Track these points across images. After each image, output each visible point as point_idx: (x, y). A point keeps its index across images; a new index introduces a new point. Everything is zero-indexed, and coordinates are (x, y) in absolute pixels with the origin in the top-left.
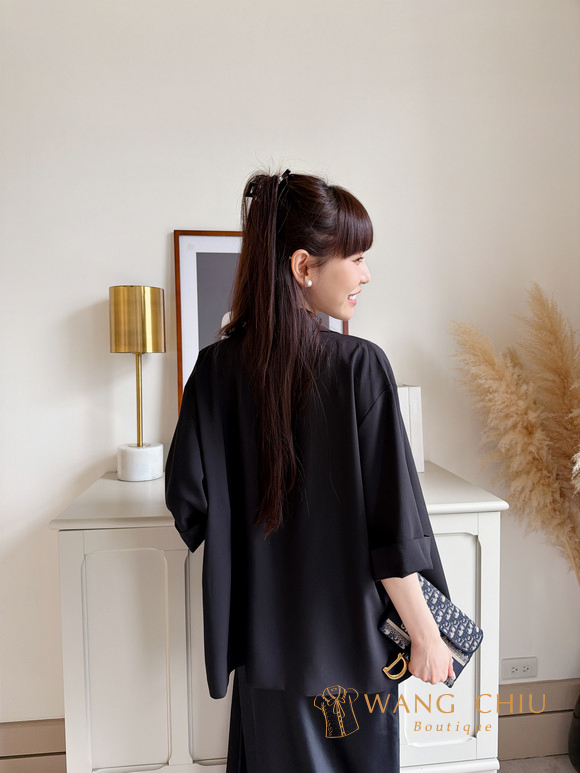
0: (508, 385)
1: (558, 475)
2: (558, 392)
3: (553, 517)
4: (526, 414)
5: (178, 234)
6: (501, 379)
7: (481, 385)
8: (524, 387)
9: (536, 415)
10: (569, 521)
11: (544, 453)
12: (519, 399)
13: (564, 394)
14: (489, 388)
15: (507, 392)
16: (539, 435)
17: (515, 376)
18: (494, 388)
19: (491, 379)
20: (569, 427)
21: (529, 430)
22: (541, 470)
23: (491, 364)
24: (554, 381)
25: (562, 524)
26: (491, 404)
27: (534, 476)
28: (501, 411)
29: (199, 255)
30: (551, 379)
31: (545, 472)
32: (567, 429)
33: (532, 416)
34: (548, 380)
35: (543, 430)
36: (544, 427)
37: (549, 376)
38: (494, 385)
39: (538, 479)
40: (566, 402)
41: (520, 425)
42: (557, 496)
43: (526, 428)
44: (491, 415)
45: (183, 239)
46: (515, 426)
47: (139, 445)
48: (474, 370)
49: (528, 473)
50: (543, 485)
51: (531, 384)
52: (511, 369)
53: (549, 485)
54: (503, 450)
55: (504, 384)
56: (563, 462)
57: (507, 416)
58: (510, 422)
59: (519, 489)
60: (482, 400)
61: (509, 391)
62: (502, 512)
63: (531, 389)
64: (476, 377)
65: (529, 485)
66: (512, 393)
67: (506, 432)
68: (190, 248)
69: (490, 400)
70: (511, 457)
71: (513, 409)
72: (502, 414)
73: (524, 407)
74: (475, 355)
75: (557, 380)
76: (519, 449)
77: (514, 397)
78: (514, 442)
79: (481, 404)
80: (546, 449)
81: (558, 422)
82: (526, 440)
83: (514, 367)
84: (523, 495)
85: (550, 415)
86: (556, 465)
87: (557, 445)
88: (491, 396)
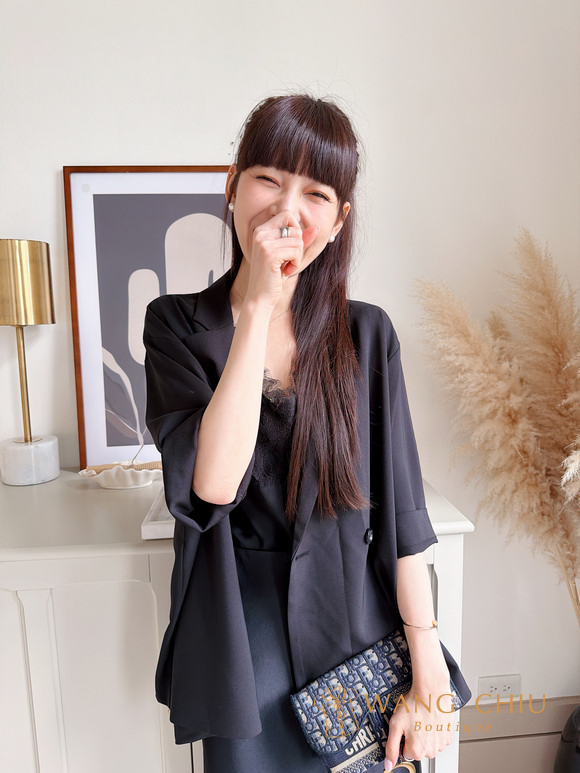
0: (485, 363)
1: (548, 470)
2: (551, 369)
3: (540, 523)
4: (508, 397)
5: (69, 171)
6: (477, 354)
7: (450, 362)
8: (506, 365)
9: (520, 399)
10: (560, 526)
11: (531, 446)
12: (500, 379)
13: (559, 371)
14: (461, 365)
15: (484, 371)
16: (524, 424)
17: (496, 350)
18: (467, 365)
19: (465, 355)
20: (564, 412)
21: (512, 418)
22: (527, 465)
23: (464, 334)
24: (546, 355)
25: (552, 531)
26: (462, 386)
27: (518, 474)
28: (476, 394)
29: (96, 197)
30: (541, 352)
31: (531, 469)
32: (561, 414)
33: (515, 402)
34: (539, 354)
35: (529, 419)
36: (531, 413)
37: (540, 349)
38: (467, 362)
39: (522, 477)
40: (561, 381)
41: (500, 413)
42: (547, 498)
43: (509, 415)
44: (464, 401)
45: (75, 178)
46: (494, 413)
47: (26, 441)
48: (442, 343)
49: (510, 470)
50: (529, 485)
51: (515, 360)
52: (491, 340)
53: (536, 485)
54: (476, 445)
55: (480, 361)
56: (555, 455)
57: (484, 401)
58: (487, 409)
59: (498, 491)
60: (452, 381)
61: (487, 370)
62: (467, 535)
63: (515, 367)
64: (445, 352)
65: (511, 485)
66: (490, 372)
67: (481, 421)
68: (86, 189)
69: (461, 382)
70: (489, 450)
71: (491, 392)
72: (476, 400)
73: (506, 390)
74: (443, 324)
75: (550, 353)
76: (497, 444)
77: (493, 377)
78: (491, 434)
79: (452, 386)
80: (534, 440)
81: (550, 406)
82: (507, 430)
83: (495, 337)
84: (503, 498)
85: (539, 398)
86: (545, 460)
87: (549, 434)
88: (461, 377)
